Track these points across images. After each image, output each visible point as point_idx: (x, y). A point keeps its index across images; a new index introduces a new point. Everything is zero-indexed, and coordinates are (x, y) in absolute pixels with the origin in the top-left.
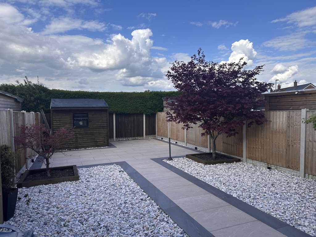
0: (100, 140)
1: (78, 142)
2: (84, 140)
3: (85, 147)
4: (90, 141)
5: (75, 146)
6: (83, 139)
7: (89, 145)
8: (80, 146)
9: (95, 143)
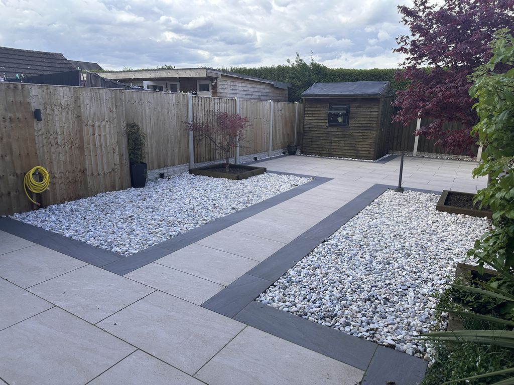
0: (363, 149)
1: (332, 147)
2: (341, 145)
3: (341, 156)
4: (349, 148)
5: (328, 152)
6: (339, 143)
7: (347, 154)
8: (334, 153)
9: (356, 152)
